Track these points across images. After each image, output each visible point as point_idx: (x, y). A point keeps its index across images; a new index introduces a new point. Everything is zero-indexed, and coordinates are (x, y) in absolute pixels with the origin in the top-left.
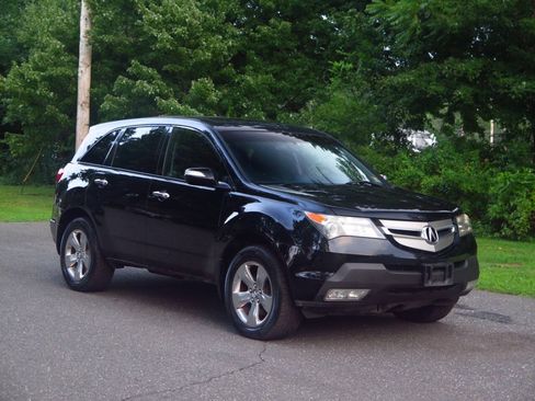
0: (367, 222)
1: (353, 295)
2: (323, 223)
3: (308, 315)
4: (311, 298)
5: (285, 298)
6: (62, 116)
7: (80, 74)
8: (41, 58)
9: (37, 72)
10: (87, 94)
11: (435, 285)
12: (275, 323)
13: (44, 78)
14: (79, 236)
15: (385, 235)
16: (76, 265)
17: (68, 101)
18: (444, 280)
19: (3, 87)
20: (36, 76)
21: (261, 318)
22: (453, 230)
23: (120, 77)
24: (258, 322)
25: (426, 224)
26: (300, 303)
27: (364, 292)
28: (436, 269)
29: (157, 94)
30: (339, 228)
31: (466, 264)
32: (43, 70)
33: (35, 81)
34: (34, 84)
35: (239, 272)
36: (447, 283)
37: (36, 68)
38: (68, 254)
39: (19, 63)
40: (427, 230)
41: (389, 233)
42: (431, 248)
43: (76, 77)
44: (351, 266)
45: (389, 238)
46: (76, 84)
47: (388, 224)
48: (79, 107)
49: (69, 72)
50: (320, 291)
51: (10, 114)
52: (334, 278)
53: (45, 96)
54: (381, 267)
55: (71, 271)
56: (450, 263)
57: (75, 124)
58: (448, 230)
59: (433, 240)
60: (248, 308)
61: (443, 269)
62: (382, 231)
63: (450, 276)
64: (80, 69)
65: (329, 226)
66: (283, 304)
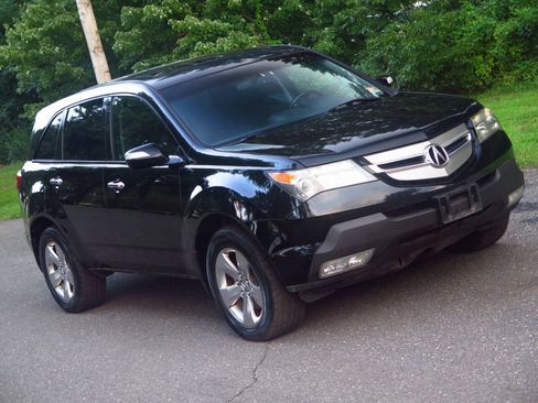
0: (348, 165)
1: (354, 261)
2: (293, 182)
3: (309, 299)
4: (302, 279)
5: (274, 286)
6: (76, 70)
7: (81, 18)
8: (34, 11)
9: (34, 30)
10: (97, 37)
11: (458, 217)
12: (272, 319)
13: (44, 34)
14: (54, 249)
15: (375, 175)
16: (62, 283)
17: (78, 51)
18: (470, 207)
19: (2, 58)
20: (33, 34)
21: (257, 314)
22: (469, 138)
23: (125, 8)
24: (256, 319)
25: (428, 143)
26: (293, 288)
27: (368, 254)
28: (453, 198)
29: (170, 16)
30: (315, 183)
31: (498, 176)
32: (40, 24)
33: (34, 39)
34: (34, 43)
35: (218, 264)
36: (474, 210)
37: (33, 25)
38: (52, 271)
39: (11, 26)
40: (431, 151)
41: (379, 170)
42: (442, 173)
43: (79, 22)
44: (342, 227)
45: (382, 177)
46: (81, 30)
47: (377, 160)
48: (92, 54)
49: (69, 18)
50: (312, 268)
51: (21, 83)
52: (324, 248)
53: (51, 55)
54: (380, 217)
55: (60, 291)
56: (471, 183)
57: (94, 74)
58: (463, 139)
59: (442, 161)
60: (241, 303)
61: (464, 194)
62: (370, 171)
63: (476, 200)
64: (80, 12)
65: (300, 186)
66: (274, 294)
